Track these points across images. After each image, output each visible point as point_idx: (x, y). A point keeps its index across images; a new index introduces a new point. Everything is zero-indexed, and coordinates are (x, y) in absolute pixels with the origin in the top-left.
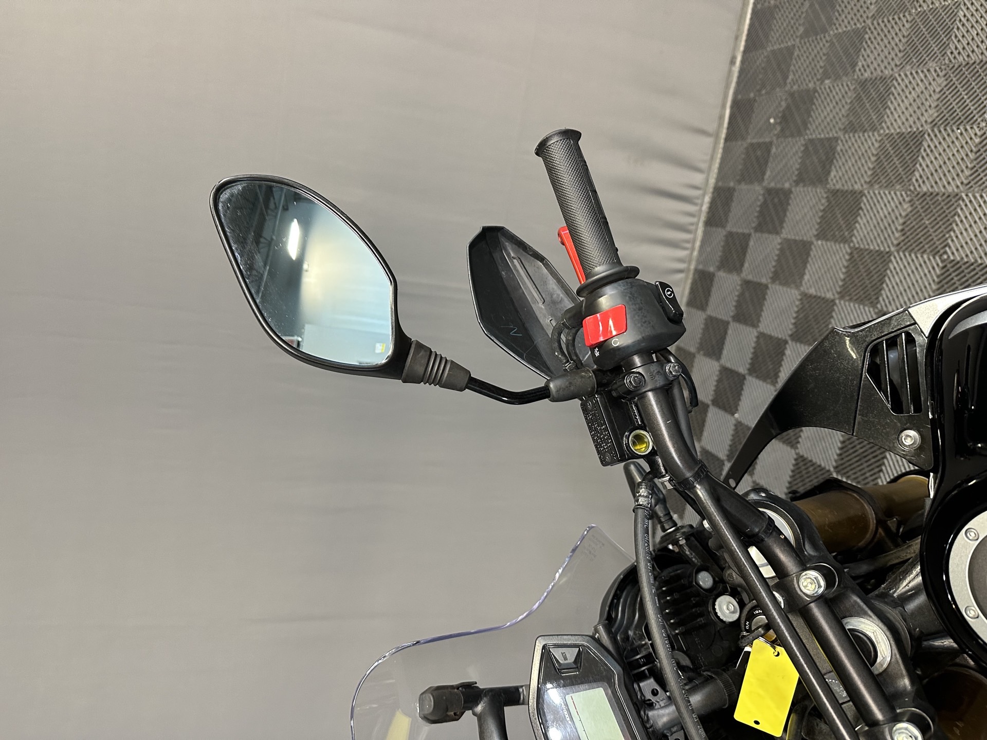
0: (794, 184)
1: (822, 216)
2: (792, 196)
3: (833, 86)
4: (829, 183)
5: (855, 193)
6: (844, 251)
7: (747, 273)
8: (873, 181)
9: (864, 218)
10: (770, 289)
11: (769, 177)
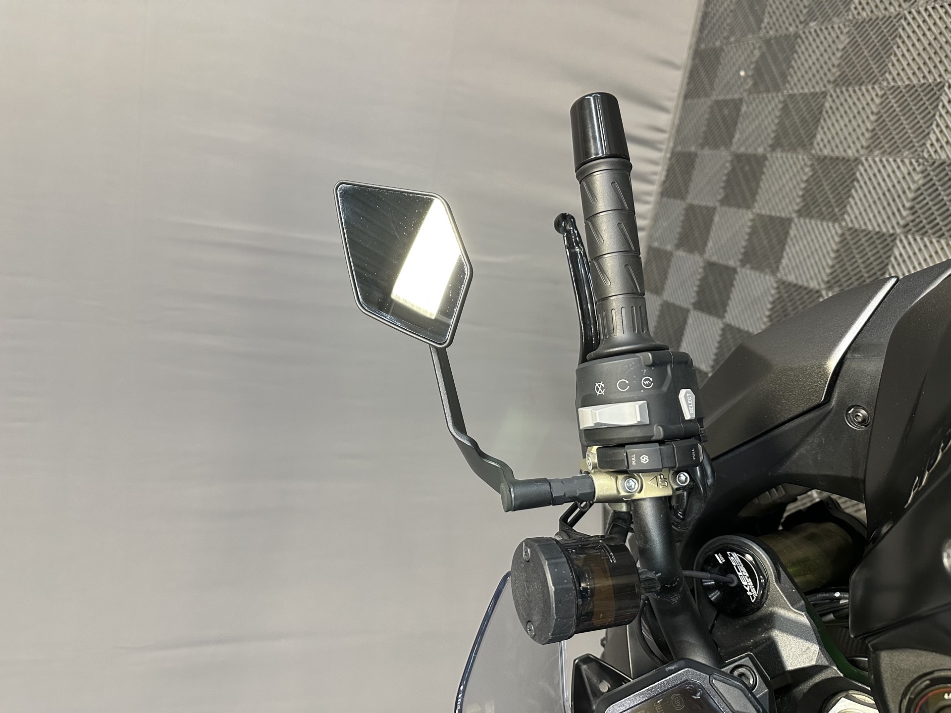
0: (769, 149)
1: (805, 188)
2: (767, 163)
3: (821, 30)
4: (815, 149)
5: (848, 160)
6: (833, 232)
7: (712, 252)
8: (872, 146)
9: (860, 191)
10: (739, 273)
11: (739, 140)
